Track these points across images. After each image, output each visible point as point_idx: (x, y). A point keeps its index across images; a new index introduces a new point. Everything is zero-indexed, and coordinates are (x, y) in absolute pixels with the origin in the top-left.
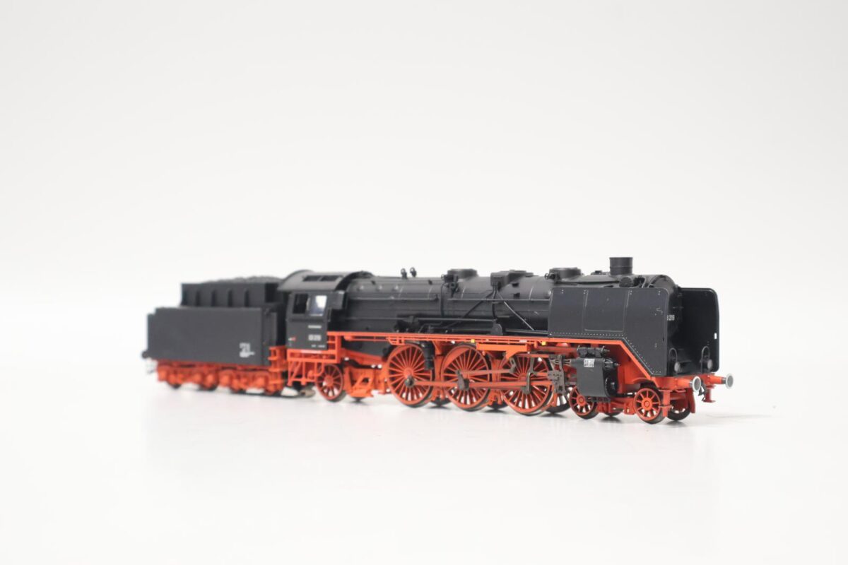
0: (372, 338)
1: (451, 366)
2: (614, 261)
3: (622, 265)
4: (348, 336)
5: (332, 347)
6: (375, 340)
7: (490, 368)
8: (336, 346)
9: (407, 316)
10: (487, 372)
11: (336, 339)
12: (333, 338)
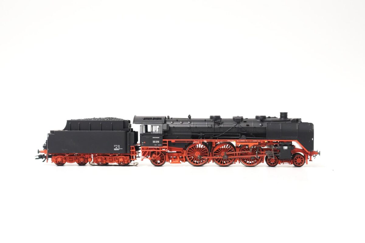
0: (185, 141)
1: (217, 150)
2: (281, 113)
3: (284, 115)
4: (173, 141)
5: (166, 145)
6: (186, 142)
7: (235, 151)
8: (167, 145)
9: (199, 133)
10: (234, 153)
11: (167, 142)
12: (166, 142)
